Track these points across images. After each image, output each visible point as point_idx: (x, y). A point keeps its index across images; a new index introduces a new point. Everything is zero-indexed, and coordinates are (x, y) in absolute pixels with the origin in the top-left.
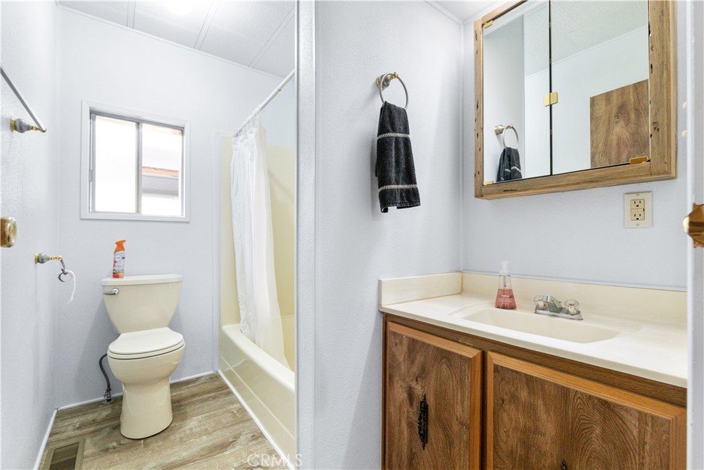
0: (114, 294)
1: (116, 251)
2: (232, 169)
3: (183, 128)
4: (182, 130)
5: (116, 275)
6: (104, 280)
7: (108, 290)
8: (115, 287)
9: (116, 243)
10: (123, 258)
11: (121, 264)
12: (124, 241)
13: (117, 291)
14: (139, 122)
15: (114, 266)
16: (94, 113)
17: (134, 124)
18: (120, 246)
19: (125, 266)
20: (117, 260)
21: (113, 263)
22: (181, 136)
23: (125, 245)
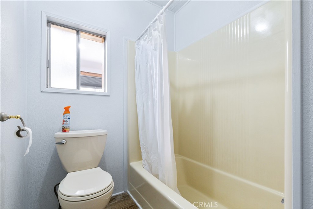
0: (63, 144)
1: (64, 114)
2: (136, 62)
3: (105, 36)
4: (104, 38)
5: (64, 130)
6: (56, 134)
7: (59, 141)
8: (64, 139)
9: (64, 108)
10: (69, 118)
11: (68, 123)
12: (70, 107)
13: (65, 141)
14: (78, 31)
15: (63, 124)
16: (50, 23)
17: (75, 31)
18: (67, 110)
19: (71, 124)
20: (65, 120)
21: (62, 122)
22: (103, 43)
23: (70, 109)
